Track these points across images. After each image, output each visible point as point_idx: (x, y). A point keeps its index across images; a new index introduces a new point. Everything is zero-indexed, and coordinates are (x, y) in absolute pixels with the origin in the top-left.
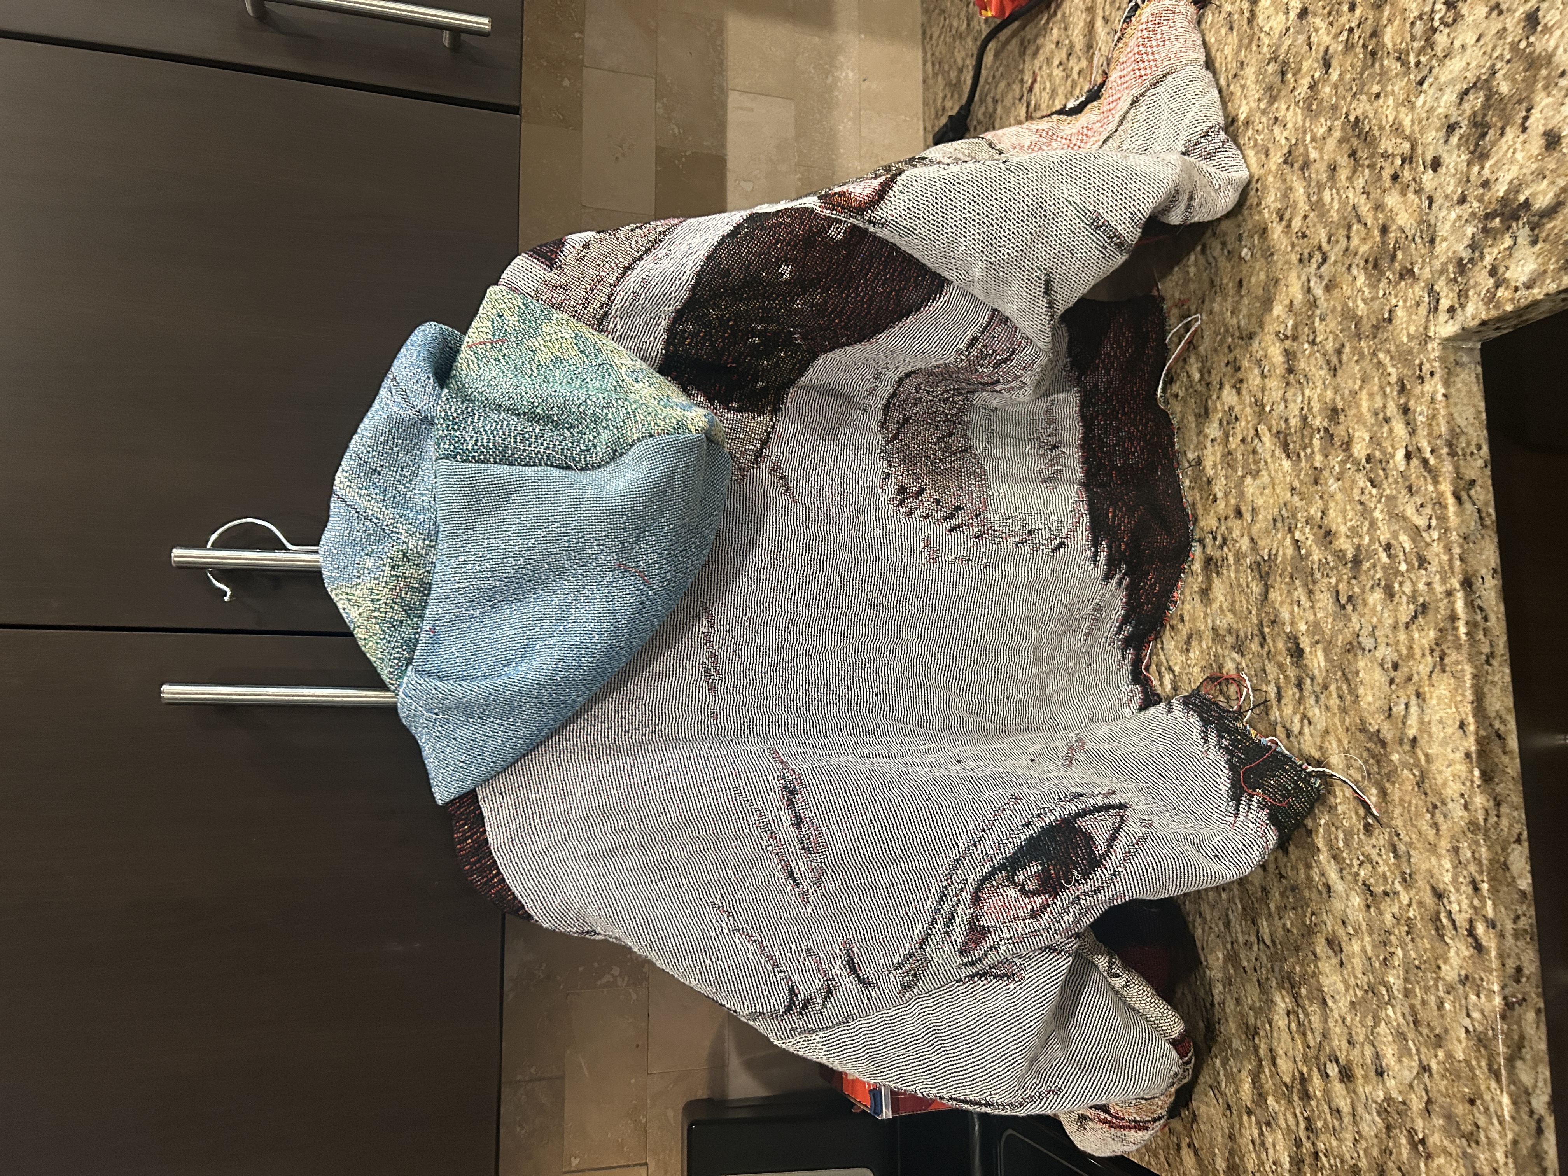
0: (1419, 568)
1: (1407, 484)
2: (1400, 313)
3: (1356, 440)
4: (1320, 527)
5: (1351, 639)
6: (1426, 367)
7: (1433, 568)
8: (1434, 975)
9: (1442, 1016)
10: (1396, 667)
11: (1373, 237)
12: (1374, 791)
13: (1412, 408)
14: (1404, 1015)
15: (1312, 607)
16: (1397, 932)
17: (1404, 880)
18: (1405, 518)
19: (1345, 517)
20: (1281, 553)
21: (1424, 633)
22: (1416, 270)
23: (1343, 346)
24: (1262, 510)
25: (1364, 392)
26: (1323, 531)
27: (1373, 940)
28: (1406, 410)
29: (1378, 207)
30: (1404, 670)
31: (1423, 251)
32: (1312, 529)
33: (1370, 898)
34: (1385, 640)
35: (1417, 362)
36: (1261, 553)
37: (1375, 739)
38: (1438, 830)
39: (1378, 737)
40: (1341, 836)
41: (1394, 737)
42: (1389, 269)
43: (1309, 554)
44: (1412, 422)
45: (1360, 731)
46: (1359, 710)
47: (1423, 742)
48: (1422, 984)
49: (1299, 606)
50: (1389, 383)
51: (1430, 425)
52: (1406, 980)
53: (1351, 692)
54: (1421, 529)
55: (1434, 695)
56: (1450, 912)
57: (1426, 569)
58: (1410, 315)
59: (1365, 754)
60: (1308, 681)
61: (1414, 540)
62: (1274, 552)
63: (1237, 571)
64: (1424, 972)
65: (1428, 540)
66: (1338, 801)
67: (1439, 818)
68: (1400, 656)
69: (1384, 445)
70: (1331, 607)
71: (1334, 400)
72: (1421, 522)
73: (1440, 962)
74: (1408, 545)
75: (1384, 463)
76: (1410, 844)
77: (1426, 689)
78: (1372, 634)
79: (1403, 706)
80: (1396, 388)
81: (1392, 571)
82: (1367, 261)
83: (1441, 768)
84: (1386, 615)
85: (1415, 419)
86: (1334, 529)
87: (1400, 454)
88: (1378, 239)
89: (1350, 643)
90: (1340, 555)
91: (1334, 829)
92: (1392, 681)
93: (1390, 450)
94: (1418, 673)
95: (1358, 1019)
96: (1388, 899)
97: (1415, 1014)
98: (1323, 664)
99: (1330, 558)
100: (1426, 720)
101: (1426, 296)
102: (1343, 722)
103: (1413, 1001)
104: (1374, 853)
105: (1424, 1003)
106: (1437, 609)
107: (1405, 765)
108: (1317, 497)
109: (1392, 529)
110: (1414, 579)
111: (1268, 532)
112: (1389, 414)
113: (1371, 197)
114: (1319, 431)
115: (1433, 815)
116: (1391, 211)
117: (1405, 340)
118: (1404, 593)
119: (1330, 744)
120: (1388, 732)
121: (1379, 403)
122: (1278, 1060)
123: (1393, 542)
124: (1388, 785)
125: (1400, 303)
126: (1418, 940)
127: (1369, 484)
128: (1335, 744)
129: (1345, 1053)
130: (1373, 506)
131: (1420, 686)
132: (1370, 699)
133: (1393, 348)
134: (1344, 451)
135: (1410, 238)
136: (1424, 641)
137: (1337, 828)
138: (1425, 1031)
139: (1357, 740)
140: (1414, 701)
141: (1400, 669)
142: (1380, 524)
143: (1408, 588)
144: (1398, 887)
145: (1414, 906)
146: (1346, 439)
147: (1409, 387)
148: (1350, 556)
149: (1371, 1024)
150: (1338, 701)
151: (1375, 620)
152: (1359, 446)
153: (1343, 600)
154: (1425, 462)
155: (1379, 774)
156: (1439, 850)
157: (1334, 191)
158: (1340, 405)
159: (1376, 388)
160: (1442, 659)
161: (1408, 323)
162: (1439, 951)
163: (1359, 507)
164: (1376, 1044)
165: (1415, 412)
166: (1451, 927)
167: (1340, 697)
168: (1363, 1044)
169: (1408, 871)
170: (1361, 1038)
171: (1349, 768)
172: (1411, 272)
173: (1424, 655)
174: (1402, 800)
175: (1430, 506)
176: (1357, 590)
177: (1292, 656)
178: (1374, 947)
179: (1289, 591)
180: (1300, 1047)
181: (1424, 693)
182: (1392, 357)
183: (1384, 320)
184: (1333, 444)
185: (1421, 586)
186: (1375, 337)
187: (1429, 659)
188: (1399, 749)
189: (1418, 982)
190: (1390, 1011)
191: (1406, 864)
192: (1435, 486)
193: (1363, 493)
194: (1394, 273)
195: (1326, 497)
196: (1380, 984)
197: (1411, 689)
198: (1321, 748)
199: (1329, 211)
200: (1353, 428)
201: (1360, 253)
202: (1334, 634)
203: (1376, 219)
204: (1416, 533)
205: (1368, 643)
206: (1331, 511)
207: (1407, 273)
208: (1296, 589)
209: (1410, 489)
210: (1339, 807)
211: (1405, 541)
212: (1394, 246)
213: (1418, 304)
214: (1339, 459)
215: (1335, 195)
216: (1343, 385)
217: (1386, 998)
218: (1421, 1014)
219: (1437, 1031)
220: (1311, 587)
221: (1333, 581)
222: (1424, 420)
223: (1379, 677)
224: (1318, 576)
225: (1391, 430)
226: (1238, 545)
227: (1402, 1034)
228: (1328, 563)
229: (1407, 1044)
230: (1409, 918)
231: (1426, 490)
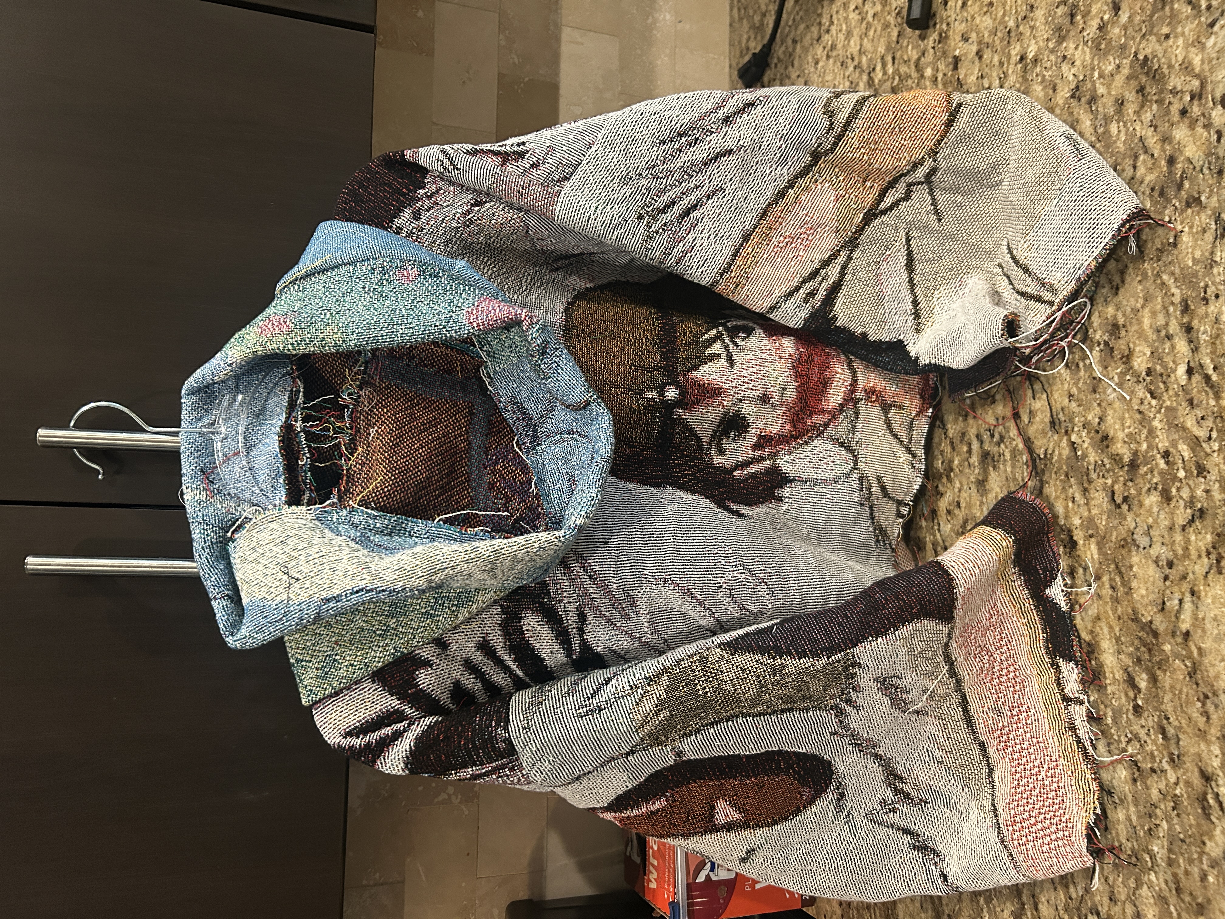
0: (1198, 476)
1: (1188, 397)
2: (1185, 238)
3: (1136, 354)
4: (1097, 432)
5: (1125, 535)
6: (1211, 290)
7: (1213, 476)
8: (1198, 850)
9: (1205, 888)
10: (1170, 565)
11: (1160, 167)
12: (1144, 676)
13: (1196, 327)
14: (1166, 882)
15: (1087, 504)
16: (1163, 807)
17: (1172, 760)
18: (1184, 429)
19: (1123, 425)
20: (1057, 452)
21: (1200, 537)
22: (1203, 198)
23: (1126, 266)
24: (1039, 413)
25: (1147, 310)
26: (1100, 435)
27: (1139, 811)
28: (1188, 329)
29: (1166, 139)
30: (1179, 569)
31: (1210, 182)
32: (1088, 433)
33: (1137, 774)
34: (1160, 539)
35: (1202, 284)
36: (1037, 452)
37: (1148, 629)
38: (1208, 718)
39: (1150, 627)
40: (1110, 714)
41: (1167, 629)
42: (1176, 197)
43: (1085, 456)
44: (1195, 340)
45: (1133, 620)
46: (1131, 601)
47: (1196, 636)
48: (1186, 856)
49: (1073, 502)
50: (1173, 303)
51: (1214, 343)
52: (1170, 850)
53: (1123, 584)
54: (1201, 440)
55: (1210, 594)
56: (1217, 795)
57: (1205, 477)
58: (1197, 240)
59: (1136, 642)
60: (1081, 571)
61: (1193, 450)
62: (1050, 452)
63: (1013, 466)
64: (1188, 845)
65: (1208, 450)
66: (1108, 681)
67: (1211, 708)
68: (1176, 555)
69: (1165, 360)
70: (1106, 504)
71: (1115, 317)
72: (1202, 433)
73: (1205, 839)
74: (1186, 454)
75: (1165, 376)
76: (1180, 728)
77: (1202, 588)
78: (1148, 533)
79: (1176, 602)
80: (1179, 307)
81: (1169, 477)
82: (1153, 189)
83: (1213, 662)
84: (1162, 516)
85: (1198, 337)
86: (1111, 433)
87: (1181, 370)
88: (1165, 168)
89: (1125, 540)
90: (1117, 459)
91: (1102, 707)
92: (1166, 578)
93: (1171, 364)
94: (1194, 573)
95: (1120, 880)
96: (1155, 776)
97: (1177, 882)
98: (1096, 556)
99: (1106, 461)
100: (1200, 616)
101: (1213, 223)
102: (1115, 610)
103: (1176, 870)
104: (1142, 733)
105: (1187, 873)
106: (1215, 515)
107: (1177, 656)
108: (1095, 404)
109: (1171, 438)
110: (1193, 486)
111: (1044, 432)
112: (1171, 332)
113: (1158, 130)
114: (1099, 344)
115: (1204, 705)
116: (1179, 143)
117: (1190, 263)
118: (1181, 497)
119: (1101, 629)
120: (1160, 624)
121: (1161, 320)
122: (1040, 906)
123: (1171, 450)
124: (1158, 672)
125: (1186, 229)
126: (1184, 815)
127: (1149, 396)
128: (1106, 630)
129: (1107, 909)
130: (1152, 416)
131: (1194, 585)
132: (1143, 592)
133: (1177, 271)
134: (1124, 363)
135: (1198, 169)
136: (1200, 544)
137: (1106, 707)
138: (1187, 899)
139: (1129, 629)
140: (1188, 598)
141: (1175, 567)
142: (1159, 433)
143: (1185, 493)
144: (1165, 765)
145: (1181, 784)
146: (1127, 353)
147: (1193, 307)
148: (1126, 459)
149: (1133, 885)
150: (1110, 592)
151: (1150, 520)
152: (1139, 360)
153: (1119, 500)
154: (1207, 378)
155: (1150, 661)
156: (1209, 737)
157: (1121, 123)
158: (1121, 321)
159: (1159, 307)
160: (1218, 561)
161: (1194, 247)
162: (1205, 828)
163: (1138, 416)
164: (1137, 903)
165: (1198, 331)
166: (1218, 808)
167: (1113, 588)
168: (1124, 902)
169: (1176, 753)
170: (1123, 897)
171: (1119, 653)
172: (1198, 201)
173: (1200, 556)
174: (1172, 687)
175: (1211, 419)
176: (1133, 491)
177: (1065, 546)
178: (1139, 817)
179: (1064, 488)
180: (1062, 896)
181: (1200, 592)
182: (1176, 279)
183: (1169, 244)
184: (1112, 357)
185: (1199, 493)
186: (1159, 260)
187: (1206, 560)
188: (1172, 640)
189: (1182, 854)
190: (1153, 877)
191: (1174, 746)
192: (1217, 402)
193: (1142, 403)
194: (1180, 201)
195: (1103, 404)
196: (1144, 850)
197: (1186, 587)
198: (1092, 632)
199: (1115, 142)
200: (1134, 343)
201: (1146, 182)
202: (1108, 530)
203: (1163, 150)
204: (1195, 443)
205: (1144, 541)
206: (1109, 418)
207: (1193, 202)
208: (1071, 486)
209: (1191, 402)
210: (1109, 687)
211: (1184, 449)
212: (1182, 176)
213: (1204, 231)
214: (1119, 370)
215: (1121, 128)
216: (1125, 303)
217: (1150, 864)
218: (1184, 882)
219: (1200, 900)
220: (1086, 485)
221: (1109, 481)
222: (1207, 338)
223: (1152, 571)
224: (1094, 476)
225: (1173, 347)
226: (1014, 443)
227: (1163, 898)
228: (1104, 465)
229: (1168, 908)
230: (1175, 795)
231: (1208, 404)
